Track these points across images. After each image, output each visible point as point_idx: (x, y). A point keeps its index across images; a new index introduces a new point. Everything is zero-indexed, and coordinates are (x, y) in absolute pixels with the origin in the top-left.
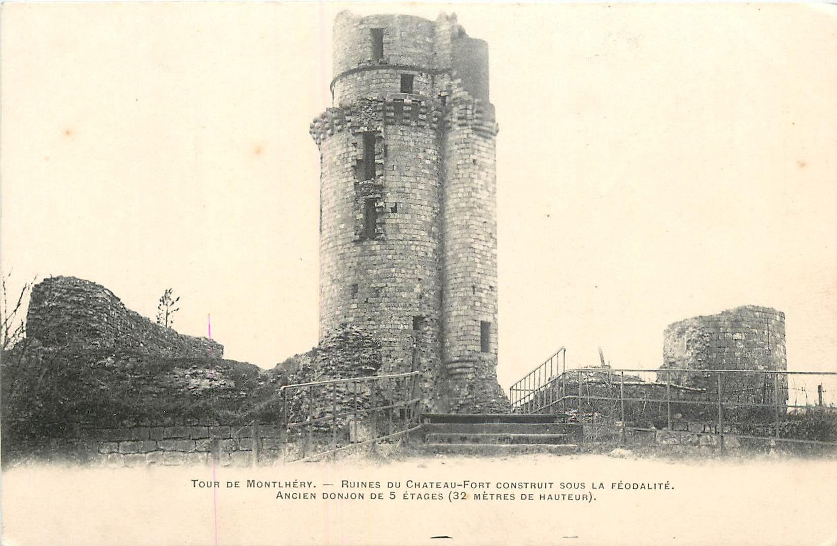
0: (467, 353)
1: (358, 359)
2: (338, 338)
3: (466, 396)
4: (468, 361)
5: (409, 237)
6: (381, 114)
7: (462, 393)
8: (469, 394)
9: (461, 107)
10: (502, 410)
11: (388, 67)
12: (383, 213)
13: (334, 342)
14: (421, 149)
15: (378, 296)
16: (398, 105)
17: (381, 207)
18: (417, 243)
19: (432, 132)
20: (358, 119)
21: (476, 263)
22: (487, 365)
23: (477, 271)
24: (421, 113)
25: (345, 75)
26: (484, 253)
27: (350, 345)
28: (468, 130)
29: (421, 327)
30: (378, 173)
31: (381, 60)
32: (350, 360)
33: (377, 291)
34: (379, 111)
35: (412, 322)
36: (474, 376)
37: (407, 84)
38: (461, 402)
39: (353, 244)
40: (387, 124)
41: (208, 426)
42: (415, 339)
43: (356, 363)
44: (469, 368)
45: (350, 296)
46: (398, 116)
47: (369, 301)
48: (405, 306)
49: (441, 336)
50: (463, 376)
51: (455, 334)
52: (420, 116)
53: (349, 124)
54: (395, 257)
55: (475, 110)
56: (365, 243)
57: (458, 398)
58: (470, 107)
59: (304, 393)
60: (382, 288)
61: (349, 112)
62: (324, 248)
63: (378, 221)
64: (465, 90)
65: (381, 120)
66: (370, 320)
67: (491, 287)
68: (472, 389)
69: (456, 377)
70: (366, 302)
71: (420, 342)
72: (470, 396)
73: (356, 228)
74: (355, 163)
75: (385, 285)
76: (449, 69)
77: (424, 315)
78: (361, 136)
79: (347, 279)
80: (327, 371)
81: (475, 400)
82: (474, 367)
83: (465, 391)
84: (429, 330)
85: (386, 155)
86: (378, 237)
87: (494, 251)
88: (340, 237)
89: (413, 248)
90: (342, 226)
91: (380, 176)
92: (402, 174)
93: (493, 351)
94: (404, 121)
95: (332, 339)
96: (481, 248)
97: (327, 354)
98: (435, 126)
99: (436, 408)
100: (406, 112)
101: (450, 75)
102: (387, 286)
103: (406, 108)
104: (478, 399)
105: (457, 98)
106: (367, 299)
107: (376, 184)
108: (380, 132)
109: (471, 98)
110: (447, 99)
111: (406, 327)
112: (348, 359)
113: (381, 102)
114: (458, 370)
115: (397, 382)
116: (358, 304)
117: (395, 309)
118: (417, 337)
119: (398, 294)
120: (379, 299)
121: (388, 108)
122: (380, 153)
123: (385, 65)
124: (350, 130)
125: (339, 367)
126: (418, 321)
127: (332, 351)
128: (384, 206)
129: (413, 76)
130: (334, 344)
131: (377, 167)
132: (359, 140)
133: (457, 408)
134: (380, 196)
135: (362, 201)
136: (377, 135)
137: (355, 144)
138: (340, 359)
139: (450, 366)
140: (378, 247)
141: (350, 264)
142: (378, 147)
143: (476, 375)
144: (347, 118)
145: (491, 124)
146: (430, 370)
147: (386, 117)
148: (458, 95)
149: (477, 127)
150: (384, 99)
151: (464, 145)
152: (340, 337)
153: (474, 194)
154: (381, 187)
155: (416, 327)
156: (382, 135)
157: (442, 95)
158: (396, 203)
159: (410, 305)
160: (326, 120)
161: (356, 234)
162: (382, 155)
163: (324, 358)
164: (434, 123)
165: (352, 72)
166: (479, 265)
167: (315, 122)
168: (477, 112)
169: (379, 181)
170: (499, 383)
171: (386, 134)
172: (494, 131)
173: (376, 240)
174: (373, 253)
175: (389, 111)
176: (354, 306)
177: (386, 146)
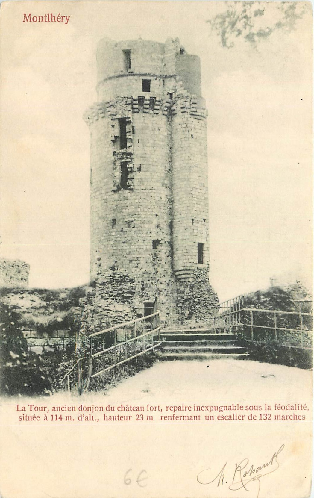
0: (189, 265)
1: (121, 290)
2: (109, 276)
3: (188, 293)
4: (190, 270)
5: (149, 187)
6: (130, 106)
7: (186, 291)
8: (190, 292)
9: (183, 100)
10: (213, 303)
11: (134, 75)
12: (132, 172)
13: (107, 279)
14: (157, 129)
15: (129, 227)
16: (141, 100)
17: (131, 168)
18: (155, 191)
19: (164, 117)
20: (115, 110)
21: (194, 204)
22: (202, 272)
23: (195, 209)
24: (156, 105)
25: (106, 80)
26: (199, 197)
27: (116, 281)
28: (187, 115)
29: (158, 247)
30: (128, 145)
31: (129, 70)
32: (116, 290)
33: (129, 223)
34: (129, 104)
35: (152, 244)
36: (194, 280)
37: (146, 86)
38: (185, 297)
39: (113, 193)
40: (134, 112)
41: (31, 331)
42: (154, 255)
43: (121, 292)
44: (190, 274)
45: (111, 227)
46: (141, 108)
47: (123, 230)
48: (147, 234)
49: (172, 254)
50: (187, 280)
51: (181, 252)
52: (156, 107)
53: (109, 113)
54: (141, 201)
55: (192, 102)
56: (120, 192)
57: (183, 295)
58: (188, 100)
59: (89, 311)
60: (132, 221)
61: (108, 105)
62: (93, 195)
63: (129, 177)
64: (185, 89)
65: (129, 111)
66: (124, 243)
67: (204, 220)
68: (192, 289)
69: (183, 280)
70: (122, 231)
71: (158, 257)
72: (191, 294)
73: (115, 182)
74: (113, 139)
75: (134, 219)
76: (175, 75)
77: (160, 239)
78: (117, 121)
79: (108, 216)
80: (102, 297)
81: (194, 296)
82: (193, 274)
83: (188, 290)
84: (164, 250)
85: (133, 133)
86: (129, 188)
87: (206, 196)
88: (104, 187)
89: (152, 194)
90: (105, 180)
91: (130, 147)
92: (145, 145)
93: (206, 263)
94: (145, 110)
95: (106, 277)
96: (197, 193)
97: (103, 286)
98: (166, 113)
99: (169, 301)
100: (146, 104)
101: (175, 79)
102: (135, 220)
103: (145, 102)
104: (196, 295)
105: (180, 94)
106: (122, 229)
107: (127, 152)
108: (129, 118)
109: (188, 94)
110: (174, 95)
111: (148, 247)
112: (115, 289)
113: (130, 98)
114: (184, 276)
115: (142, 284)
116: (116, 232)
117: (140, 235)
118: (155, 254)
119: (142, 225)
120: (129, 229)
121: (134, 102)
122: (130, 132)
123: (132, 74)
124: (110, 117)
125: (109, 295)
126: (156, 243)
127: (105, 285)
128: (133, 167)
129: (150, 80)
130: (107, 280)
131: (128, 141)
132: (116, 123)
133: (182, 302)
134: (130, 160)
135: (118, 163)
136: (127, 120)
137: (113, 126)
138: (111, 290)
139: (177, 273)
140: (129, 195)
141: (110, 206)
142: (128, 128)
143: (195, 279)
144: (108, 109)
145: (202, 111)
146: (164, 276)
147: (133, 108)
148: (181, 92)
149: (194, 113)
150: (132, 97)
151: (185, 125)
152: (110, 276)
153: (192, 158)
154: (130, 154)
155: (155, 247)
156: (131, 119)
157: (170, 92)
158: (140, 165)
159: (150, 232)
160: (93, 110)
161: (114, 186)
162: (131, 133)
163: (101, 289)
164: (165, 111)
165: (110, 78)
166: (196, 205)
167: (87, 112)
168: (193, 103)
169: (130, 150)
170: (211, 284)
171: (133, 119)
172: (205, 116)
173: (128, 190)
174: (126, 199)
175: (136, 104)
176: (114, 234)
177: (133, 127)
